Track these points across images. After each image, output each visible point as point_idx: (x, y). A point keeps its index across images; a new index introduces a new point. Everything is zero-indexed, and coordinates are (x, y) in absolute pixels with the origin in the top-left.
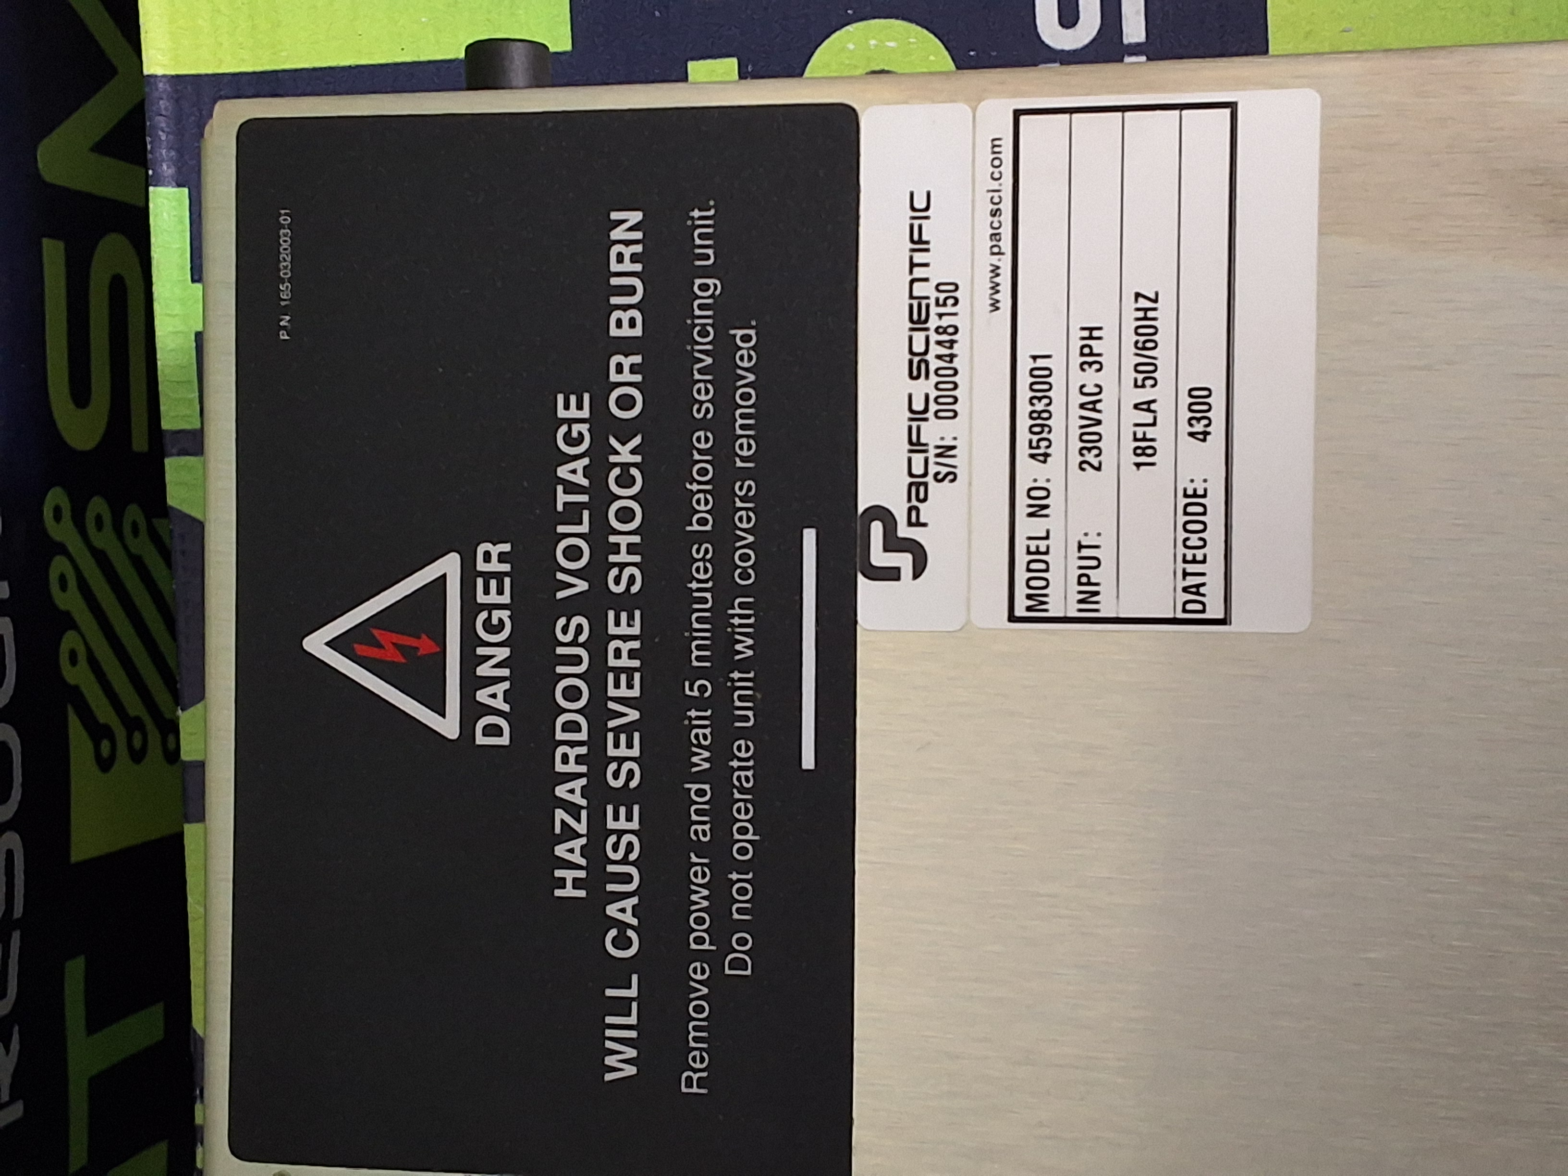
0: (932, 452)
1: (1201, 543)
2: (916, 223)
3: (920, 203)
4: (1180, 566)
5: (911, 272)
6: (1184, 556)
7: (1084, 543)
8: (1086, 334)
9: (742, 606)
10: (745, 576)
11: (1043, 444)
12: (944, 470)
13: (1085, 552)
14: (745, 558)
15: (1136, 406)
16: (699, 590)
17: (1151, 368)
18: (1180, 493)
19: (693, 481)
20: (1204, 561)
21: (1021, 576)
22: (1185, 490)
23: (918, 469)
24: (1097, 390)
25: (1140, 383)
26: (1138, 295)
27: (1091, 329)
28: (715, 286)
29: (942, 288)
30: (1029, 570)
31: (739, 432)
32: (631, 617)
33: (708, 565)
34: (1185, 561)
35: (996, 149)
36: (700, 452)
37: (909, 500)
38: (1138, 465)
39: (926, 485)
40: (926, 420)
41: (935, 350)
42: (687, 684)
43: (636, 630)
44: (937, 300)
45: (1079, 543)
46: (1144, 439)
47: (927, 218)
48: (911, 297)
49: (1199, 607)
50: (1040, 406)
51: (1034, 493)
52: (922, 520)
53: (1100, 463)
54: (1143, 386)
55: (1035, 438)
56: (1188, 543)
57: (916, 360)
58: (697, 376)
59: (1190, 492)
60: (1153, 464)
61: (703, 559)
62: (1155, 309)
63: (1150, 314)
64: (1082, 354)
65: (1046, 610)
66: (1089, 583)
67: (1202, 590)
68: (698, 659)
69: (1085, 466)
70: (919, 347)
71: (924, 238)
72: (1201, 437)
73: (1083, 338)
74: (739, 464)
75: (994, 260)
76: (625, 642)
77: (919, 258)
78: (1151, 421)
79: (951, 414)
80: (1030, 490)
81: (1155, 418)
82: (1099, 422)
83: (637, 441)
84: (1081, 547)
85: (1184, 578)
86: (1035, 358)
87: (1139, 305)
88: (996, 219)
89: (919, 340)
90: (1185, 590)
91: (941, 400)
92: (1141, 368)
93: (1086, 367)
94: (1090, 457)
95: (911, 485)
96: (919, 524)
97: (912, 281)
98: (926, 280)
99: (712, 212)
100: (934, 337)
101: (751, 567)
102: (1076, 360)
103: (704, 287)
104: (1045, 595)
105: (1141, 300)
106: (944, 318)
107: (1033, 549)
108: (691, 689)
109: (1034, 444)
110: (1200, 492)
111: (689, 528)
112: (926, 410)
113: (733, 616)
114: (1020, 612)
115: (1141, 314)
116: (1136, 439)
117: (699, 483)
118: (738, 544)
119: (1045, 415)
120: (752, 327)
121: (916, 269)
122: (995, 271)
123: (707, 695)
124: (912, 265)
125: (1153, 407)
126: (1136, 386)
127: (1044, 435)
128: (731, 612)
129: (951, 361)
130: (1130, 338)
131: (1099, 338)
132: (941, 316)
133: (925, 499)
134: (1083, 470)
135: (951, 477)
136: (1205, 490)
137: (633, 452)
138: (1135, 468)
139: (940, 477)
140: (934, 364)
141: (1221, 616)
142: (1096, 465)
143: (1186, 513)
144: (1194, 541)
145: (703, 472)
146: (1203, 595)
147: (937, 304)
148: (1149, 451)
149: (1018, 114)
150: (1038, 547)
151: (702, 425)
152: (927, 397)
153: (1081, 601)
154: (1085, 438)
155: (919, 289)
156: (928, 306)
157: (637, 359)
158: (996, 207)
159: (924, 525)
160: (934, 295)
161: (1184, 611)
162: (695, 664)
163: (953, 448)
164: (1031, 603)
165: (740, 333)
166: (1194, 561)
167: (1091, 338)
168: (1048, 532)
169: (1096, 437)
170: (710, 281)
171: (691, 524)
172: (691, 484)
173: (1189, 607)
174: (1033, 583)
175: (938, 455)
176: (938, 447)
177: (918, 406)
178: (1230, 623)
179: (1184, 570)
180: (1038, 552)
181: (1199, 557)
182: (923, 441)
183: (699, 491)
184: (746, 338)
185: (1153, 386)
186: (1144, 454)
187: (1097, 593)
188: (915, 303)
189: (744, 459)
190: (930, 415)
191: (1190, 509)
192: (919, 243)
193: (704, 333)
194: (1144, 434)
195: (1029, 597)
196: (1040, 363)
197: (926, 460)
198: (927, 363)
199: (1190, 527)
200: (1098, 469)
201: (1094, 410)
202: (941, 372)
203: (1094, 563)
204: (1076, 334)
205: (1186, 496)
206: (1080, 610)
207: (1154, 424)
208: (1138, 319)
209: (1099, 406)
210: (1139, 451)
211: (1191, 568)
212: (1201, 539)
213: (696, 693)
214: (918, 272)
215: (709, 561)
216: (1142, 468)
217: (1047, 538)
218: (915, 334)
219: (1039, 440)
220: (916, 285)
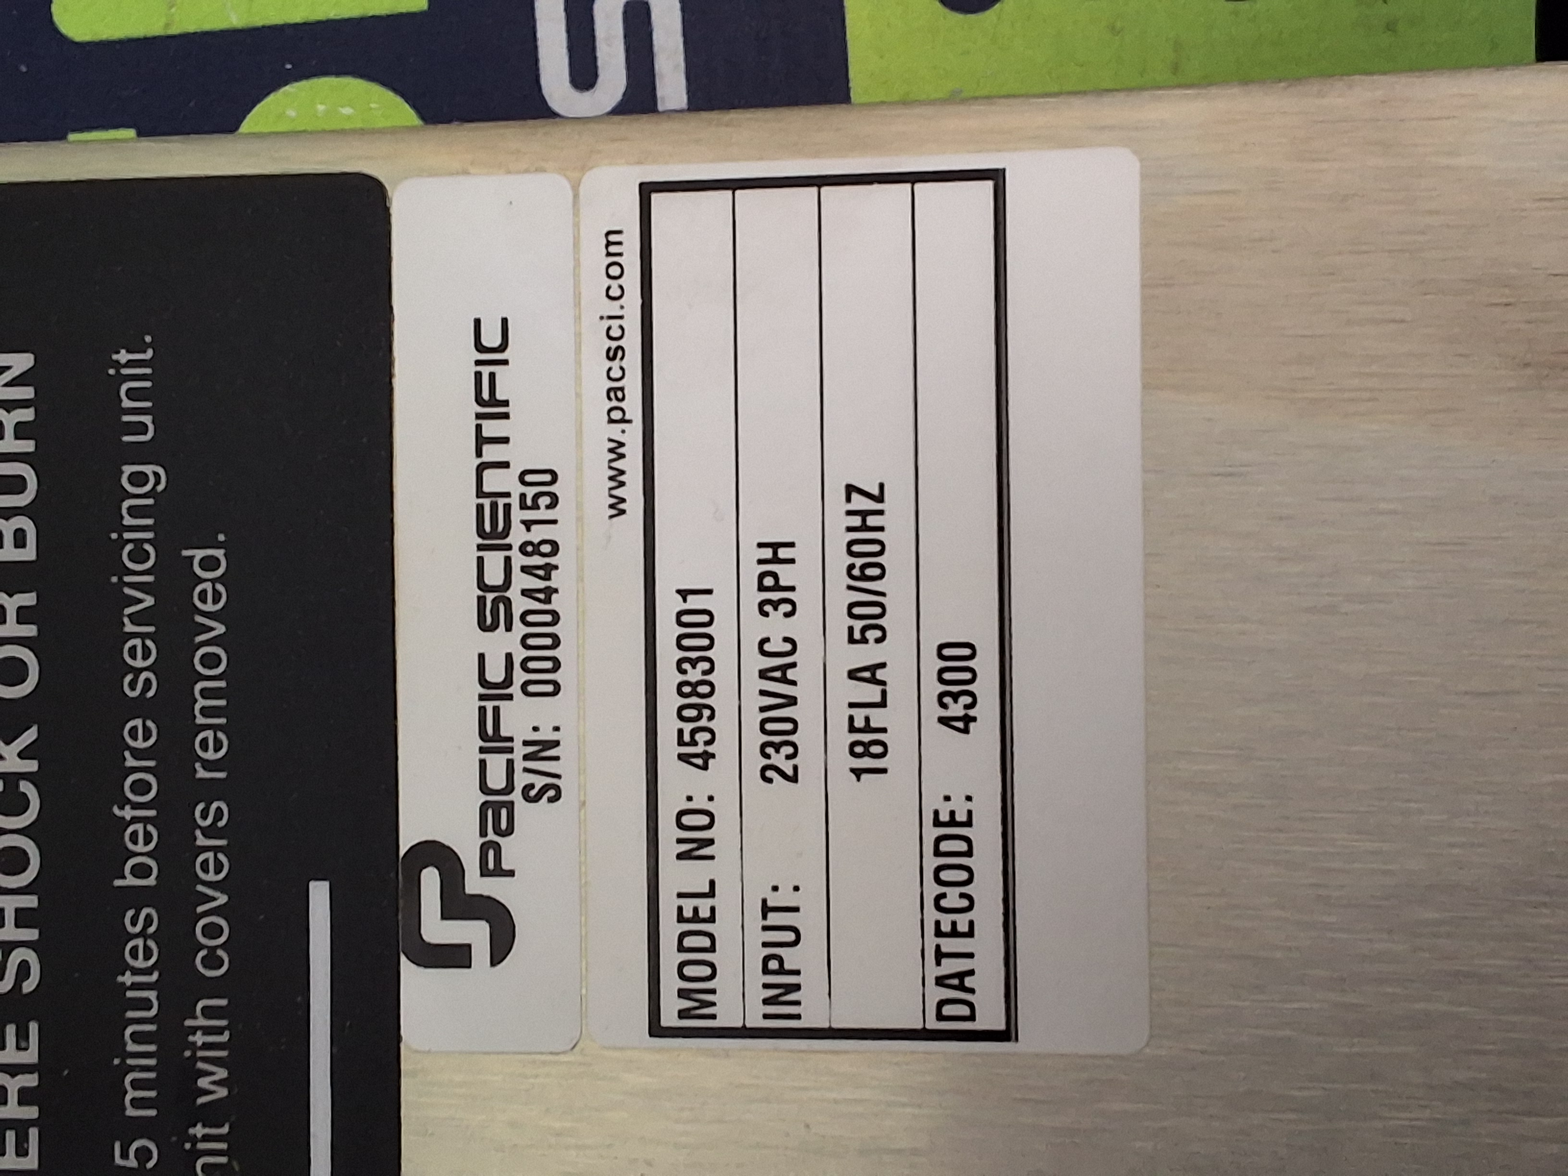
0: (520, 751)
1: (965, 903)
2: (486, 370)
3: (491, 338)
4: (931, 941)
5: (479, 454)
6: (938, 923)
7: (770, 904)
8: (768, 553)
9: (208, 1012)
10: (212, 961)
11: (702, 737)
12: (540, 782)
13: (774, 919)
14: (212, 931)
15: (853, 675)
16: (135, 986)
17: (877, 610)
18: (928, 818)
19: (124, 802)
20: (970, 934)
21: (670, 958)
22: (936, 813)
23: (497, 780)
24: (788, 647)
25: (857, 635)
26: (851, 489)
27: (775, 546)
28: (156, 474)
29: (529, 478)
30: (681, 948)
31: (200, 720)
32: (22, 1036)
33: (151, 944)
34: (939, 933)
35: (613, 249)
36: (137, 754)
37: (483, 833)
38: (858, 773)
39: (510, 806)
40: (510, 697)
41: (521, 582)
42: (117, 1146)
43: (31, 1056)
44: (523, 496)
45: (764, 901)
46: (867, 728)
47: (505, 362)
48: (480, 493)
49: (965, 1011)
50: (694, 675)
51: (686, 820)
52: (505, 866)
53: (795, 768)
54: (864, 640)
55: (688, 727)
56: (944, 903)
57: (490, 597)
58: (129, 628)
59: (944, 817)
60: (884, 771)
61: (142, 934)
62: (881, 513)
63: (872, 521)
64: (762, 588)
65: (713, 1017)
66: (781, 971)
67: (968, 982)
68: (135, 1103)
69: (770, 774)
70: (494, 577)
71: (500, 396)
72: (960, 725)
73: (761, 562)
74: (202, 774)
75: (615, 431)
76: (13, 1076)
77: (491, 428)
78: (878, 699)
79: (550, 688)
80: (681, 814)
81: (884, 693)
82: (792, 701)
83: (30, 736)
84: (766, 909)
85: (938, 963)
86: (684, 594)
87: (851, 507)
88: (616, 364)
89: (494, 562)
90: (940, 981)
91: (532, 665)
92: (857, 611)
93: (768, 608)
94: (778, 759)
95: (484, 806)
96: (500, 872)
97: (481, 469)
98: (505, 465)
99: (149, 354)
100: (518, 560)
101: (222, 946)
102: (752, 597)
103: (138, 479)
104: (713, 992)
105: (855, 496)
106: (534, 528)
107: (688, 913)
108: (125, 1155)
109: (687, 738)
110: (961, 817)
111: (118, 883)
112: (508, 681)
113: (194, 1030)
114: (669, 1018)
115: (856, 521)
116: (852, 729)
117: (136, 806)
118: (201, 908)
119: (704, 689)
120: (218, 546)
121: (486, 448)
122: (617, 450)
123: (150, 1165)
124: (481, 441)
125: (880, 674)
126: (852, 640)
127: (703, 723)
128: (189, 1023)
129: (548, 601)
130: (839, 560)
131: (792, 561)
132: (528, 524)
133: (510, 831)
134: (770, 781)
135: (551, 793)
136: (970, 813)
137: (22, 755)
138: (853, 777)
139: (533, 793)
140: (520, 604)
141: (1002, 1027)
142: (790, 772)
143: (937, 853)
144: (953, 899)
145: (141, 787)
146: (972, 991)
147: (523, 506)
148: (876, 749)
149: (647, 190)
150: (696, 910)
151: (140, 708)
152: (509, 657)
153: (766, 1002)
154: (769, 726)
155: (493, 481)
156: (507, 507)
157: (29, 599)
158: (614, 344)
159: (511, 873)
160: (517, 489)
161: (940, 1017)
162: (131, 1112)
163: (557, 744)
164: (687, 1004)
165: (199, 554)
166: (954, 933)
167: (776, 560)
168: (712, 883)
169: (789, 726)
170: (148, 469)
171: (124, 877)
172: (122, 808)
173: (947, 1010)
174: (688, 971)
175: (526, 757)
176: (526, 743)
177: (495, 674)
178: (1017, 1039)
179: (938, 947)
180: (696, 918)
181: (963, 927)
182: (504, 733)
183: (135, 820)
184: (209, 564)
185: (879, 641)
186: (867, 754)
187: (797, 987)
188: (487, 502)
189: (208, 765)
190: (515, 689)
191: (945, 846)
192: (491, 404)
193: (139, 556)
194: (867, 719)
195: (683, 994)
196: (694, 602)
197: (510, 763)
198: (508, 603)
199: (945, 875)
200: (794, 779)
201: (784, 680)
202: (531, 618)
203: (790, 936)
204: (751, 554)
205: (937, 823)
206: (766, 1016)
207: (883, 704)
208: (850, 529)
209: (791, 674)
210: (859, 749)
211: (949, 945)
212: (963, 896)
213: (132, 1163)
214: (491, 453)
215: (153, 936)
216: (864, 777)
217: (711, 894)
218: (489, 556)
219: (693, 732)
220: (487, 474)
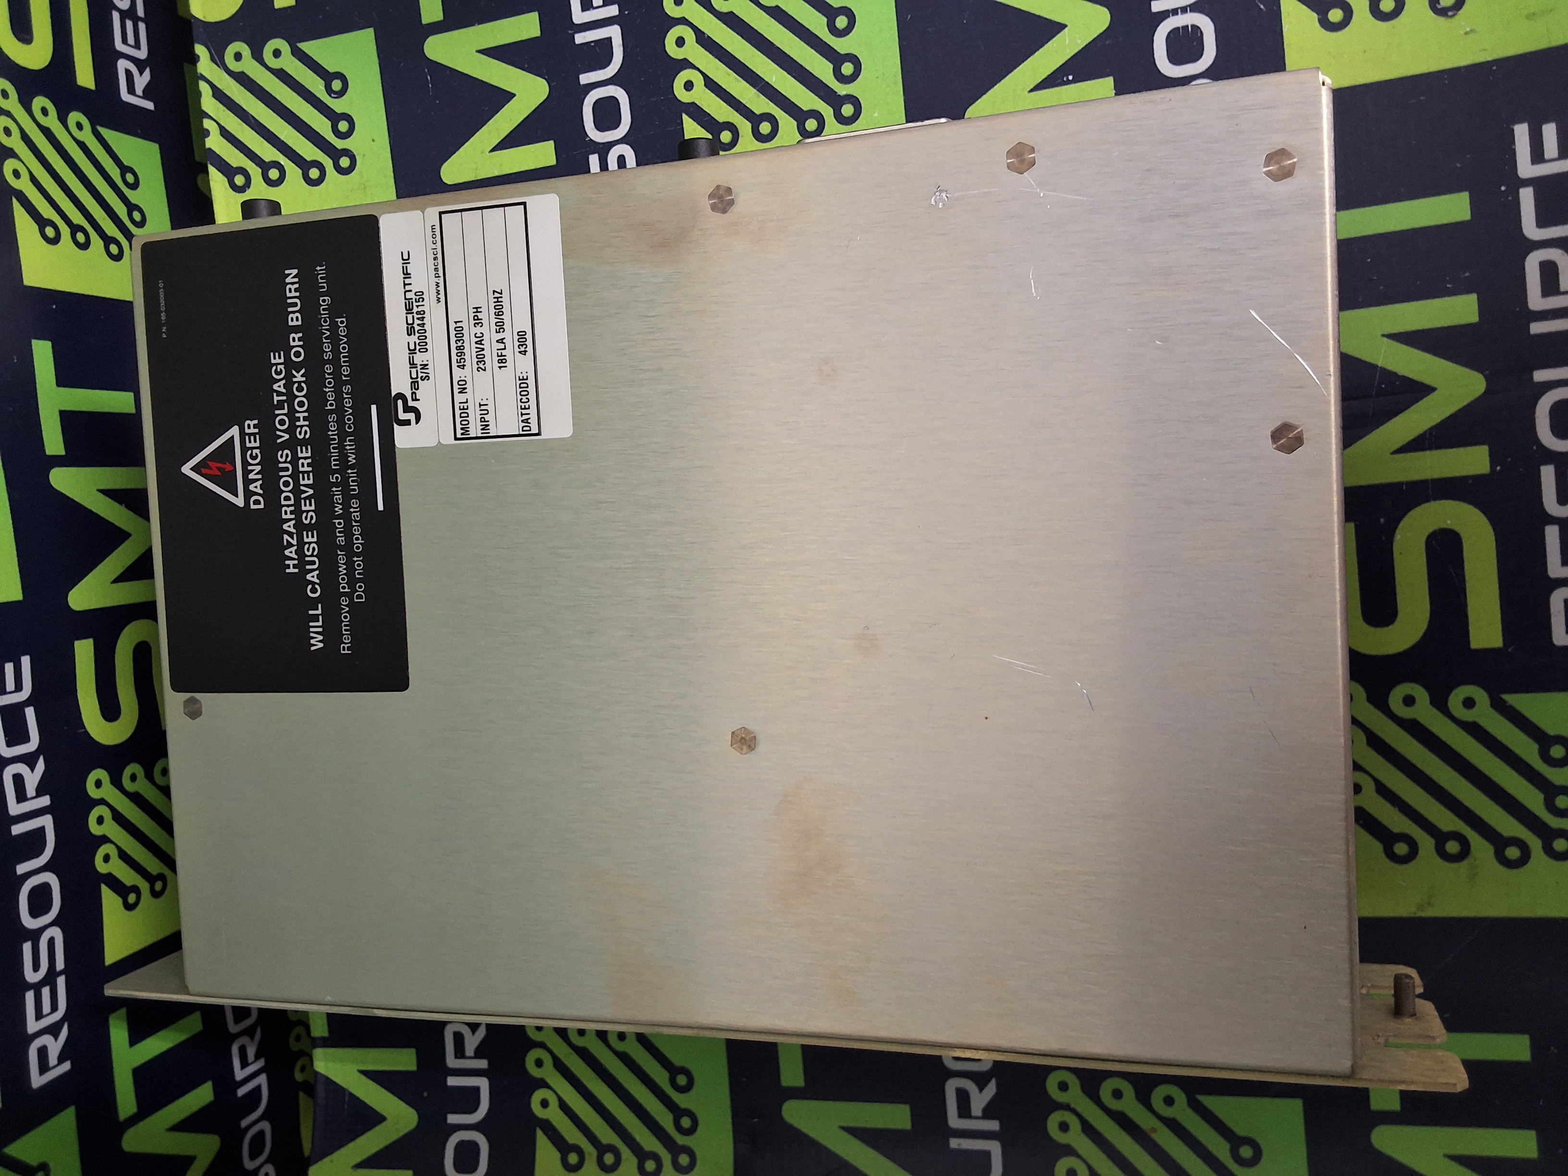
0: (419, 367)
1: (527, 400)
2: (405, 265)
3: (406, 257)
4: (520, 411)
5: (404, 288)
6: (521, 406)
7: (481, 404)
8: (475, 310)
9: (350, 441)
10: (350, 427)
11: (462, 361)
12: (424, 375)
13: (483, 408)
14: (349, 419)
15: (497, 341)
16: (333, 435)
17: (502, 324)
18: (517, 379)
19: (326, 387)
20: (529, 408)
21: (458, 420)
22: (519, 377)
23: (414, 376)
24: (481, 335)
25: (498, 331)
26: (494, 291)
27: (477, 308)
28: (328, 299)
29: (417, 294)
30: (461, 417)
31: (343, 364)
32: (307, 449)
33: (335, 424)
34: (521, 409)
35: (434, 230)
36: (329, 374)
37: (412, 389)
38: (500, 367)
39: (418, 382)
40: (416, 353)
41: (417, 322)
42: (331, 476)
43: (309, 455)
44: (416, 299)
45: (480, 403)
46: (502, 356)
47: (409, 263)
48: (406, 299)
49: (528, 428)
50: (460, 344)
51: (460, 383)
52: (418, 398)
53: (485, 367)
54: (499, 332)
55: (459, 358)
56: (522, 401)
57: (410, 326)
58: (324, 341)
59: (521, 378)
60: (506, 367)
61: (333, 421)
62: (501, 297)
63: (500, 300)
64: (474, 320)
65: (469, 434)
66: (485, 421)
67: (529, 421)
68: (335, 465)
69: (479, 369)
70: (410, 321)
71: (409, 272)
72: (524, 353)
73: (474, 313)
74: (344, 378)
75: (437, 280)
76: (305, 460)
77: (407, 281)
78: (503, 347)
79: (425, 350)
80: (459, 381)
81: (505, 346)
82: (483, 349)
83: (303, 371)
84: (480, 405)
85: (522, 416)
86: (456, 322)
87: (495, 296)
88: (436, 262)
89: (410, 317)
90: (522, 421)
91: (421, 344)
92: (498, 324)
93: (476, 325)
94: (481, 365)
95: (412, 382)
96: (416, 400)
97: (405, 292)
98: (410, 291)
99: (324, 267)
100: (416, 316)
101: (351, 423)
102: (472, 322)
103: (324, 301)
104: (468, 428)
105: (495, 293)
106: (419, 307)
107: (462, 408)
108: (333, 479)
109: (459, 361)
110: (525, 378)
111: (326, 408)
112: (415, 349)
113: (346, 445)
114: (459, 436)
115: (496, 300)
116: (498, 356)
117: (329, 388)
118: (346, 414)
119: (462, 348)
120: (343, 317)
121: (406, 287)
122: (437, 285)
123: (339, 481)
124: (405, 285)
125: (504, 341)
126: (497, 332)
127: (462, 357)
128: (346, 444)
129: (423, 327)
130: (492, 311)
131: (481, 312)
132: (417, 306)
133: (418, 389)
134: (479, 371)
135: (427, 378)
136: (527, 377)
137: (302, 376)
138: (499, 369)
139: (423, 378)
140: (417, 328)
141: (537, 432)
142: (484, 368)
143: (520, 388)
144: (524, 400)
145: (330, 383)
146: (530, 423)
147: (416, 302)
148: (504, 361)
149: (441, 213)
150: (463, 407)
151: (328, 362)
152: (415, 343)
153: (482, 429)
154: (479, 357)
155: (409, 295)
156: (412, 302)
157: (300, 335)
158: (435, 256)
159: (419, 400)
160: (414, 297)
161: (523, 431)
162: (334, 467)
163: (427, 365)
164: (463, 431)
165: (339, 320)
166: (525, 408)
167: (477, 312)
168: (467, 399)
169: (482, 356)
170: (326, 298)
171: (327, 406)
172: (326, 388)
173: (525, 429)
174: (463, 423)
175: (421, 369)
176: (421, 365)
177: (412, 347)
178: (541, 435)
179: (521, 413)
180: (464, 409)
181: (527, 407)
182: (415, 363)
183: (329, 391)
184: (342, 322)
185: (503, 332)
186: (502, 362)
187: (488, 425)
188: (407, 301)
189: (345, 376)
190: (417, 351)
191: (522, 385)
192: (407, 275)
193: (325, 322)
194: (501, 353)
195: (462, 429)
196: (459, 324)
197: (417, 371)
198: (414, 328)
199: (522, 393)
200: (485, 370)
201: (481, 344)
202: (420, 332)
203: (486, 412)
204: (472, 311)
205: (520, 380)
206: (482, 433)
207: (505, 349)
208: (495, 302)
209: (483, 342)
210: (500, 361)
211: (524, 412)
212: (527, 398)
213: (334, 480)
214: (408, 288)
215: (336, 422)
216: (502, 369)
217: (467, 402)
218: (408, 315)
219: (460, 359)
220: (407, 293)
